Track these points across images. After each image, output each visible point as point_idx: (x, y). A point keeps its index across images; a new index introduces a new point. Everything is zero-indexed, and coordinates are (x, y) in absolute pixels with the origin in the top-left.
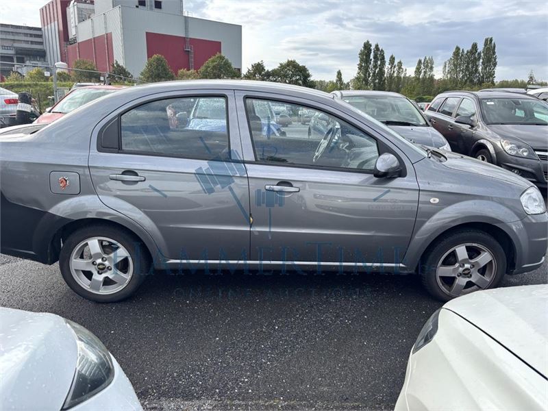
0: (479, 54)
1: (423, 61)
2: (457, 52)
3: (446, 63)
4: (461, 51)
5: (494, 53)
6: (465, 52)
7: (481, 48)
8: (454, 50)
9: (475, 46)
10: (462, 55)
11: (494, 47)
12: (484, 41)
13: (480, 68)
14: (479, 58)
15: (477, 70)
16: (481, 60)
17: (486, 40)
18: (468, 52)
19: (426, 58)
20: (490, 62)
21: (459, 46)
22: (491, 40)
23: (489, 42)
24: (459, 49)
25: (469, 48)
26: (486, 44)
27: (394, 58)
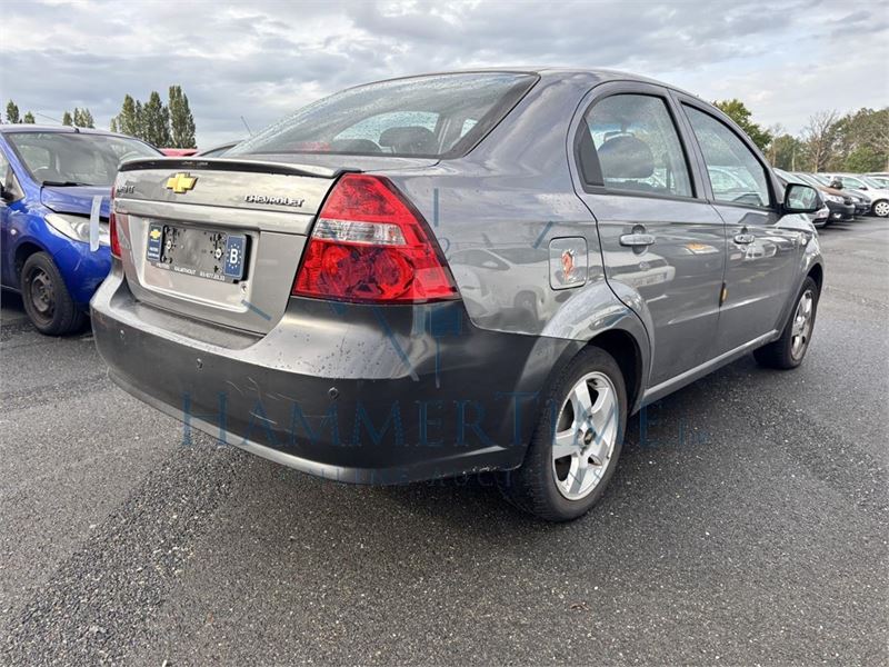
0: (165, 110)
1: (73, 117)
2: (129, 105)
3: (113, 121)
4: (136, 104)
5: (188, 111)
6: (143, 106)
7: (165, 101)
8: (124, 102)
9: (155, 97)
10: (139, 111)
11: (186, 101)
12: (168, 92)
13: (172, 133)
14: (167, 117)
15: (167, 136)
16: (171, 121)
17: (172, 90)
18: (146, 105)
19: (77, 111)
20: (185, 124)
21: (130, 95)
22: (179, 90)
23: (175, 92)
24: (132, 101)
25: (148, 100)
26: (172, 97)
27: (16, 108)
